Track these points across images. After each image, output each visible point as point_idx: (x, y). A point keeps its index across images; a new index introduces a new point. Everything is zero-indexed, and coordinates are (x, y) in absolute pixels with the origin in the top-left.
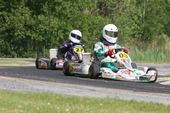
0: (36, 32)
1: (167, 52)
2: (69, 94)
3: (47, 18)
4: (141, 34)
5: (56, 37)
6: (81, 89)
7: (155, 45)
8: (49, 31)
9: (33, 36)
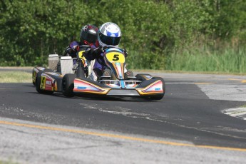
0: (54, 26)
3: (70, 3)
4: (215, 27)
7: (235, 44)
8: (72, 24)
9: (48, 31)
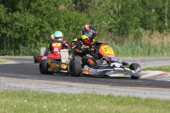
0: (12, 30)
1: (144, 46)
2: (46, 90)
3: (23, 15)
4: (118, 28)
5: (32, 34)
6: (58, 85)
7: (131, 39)
8: (25, 28)
9: (8, 33)
